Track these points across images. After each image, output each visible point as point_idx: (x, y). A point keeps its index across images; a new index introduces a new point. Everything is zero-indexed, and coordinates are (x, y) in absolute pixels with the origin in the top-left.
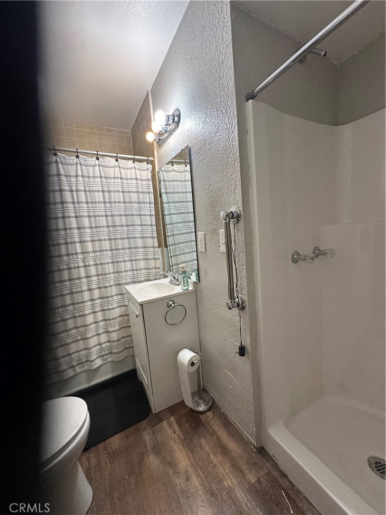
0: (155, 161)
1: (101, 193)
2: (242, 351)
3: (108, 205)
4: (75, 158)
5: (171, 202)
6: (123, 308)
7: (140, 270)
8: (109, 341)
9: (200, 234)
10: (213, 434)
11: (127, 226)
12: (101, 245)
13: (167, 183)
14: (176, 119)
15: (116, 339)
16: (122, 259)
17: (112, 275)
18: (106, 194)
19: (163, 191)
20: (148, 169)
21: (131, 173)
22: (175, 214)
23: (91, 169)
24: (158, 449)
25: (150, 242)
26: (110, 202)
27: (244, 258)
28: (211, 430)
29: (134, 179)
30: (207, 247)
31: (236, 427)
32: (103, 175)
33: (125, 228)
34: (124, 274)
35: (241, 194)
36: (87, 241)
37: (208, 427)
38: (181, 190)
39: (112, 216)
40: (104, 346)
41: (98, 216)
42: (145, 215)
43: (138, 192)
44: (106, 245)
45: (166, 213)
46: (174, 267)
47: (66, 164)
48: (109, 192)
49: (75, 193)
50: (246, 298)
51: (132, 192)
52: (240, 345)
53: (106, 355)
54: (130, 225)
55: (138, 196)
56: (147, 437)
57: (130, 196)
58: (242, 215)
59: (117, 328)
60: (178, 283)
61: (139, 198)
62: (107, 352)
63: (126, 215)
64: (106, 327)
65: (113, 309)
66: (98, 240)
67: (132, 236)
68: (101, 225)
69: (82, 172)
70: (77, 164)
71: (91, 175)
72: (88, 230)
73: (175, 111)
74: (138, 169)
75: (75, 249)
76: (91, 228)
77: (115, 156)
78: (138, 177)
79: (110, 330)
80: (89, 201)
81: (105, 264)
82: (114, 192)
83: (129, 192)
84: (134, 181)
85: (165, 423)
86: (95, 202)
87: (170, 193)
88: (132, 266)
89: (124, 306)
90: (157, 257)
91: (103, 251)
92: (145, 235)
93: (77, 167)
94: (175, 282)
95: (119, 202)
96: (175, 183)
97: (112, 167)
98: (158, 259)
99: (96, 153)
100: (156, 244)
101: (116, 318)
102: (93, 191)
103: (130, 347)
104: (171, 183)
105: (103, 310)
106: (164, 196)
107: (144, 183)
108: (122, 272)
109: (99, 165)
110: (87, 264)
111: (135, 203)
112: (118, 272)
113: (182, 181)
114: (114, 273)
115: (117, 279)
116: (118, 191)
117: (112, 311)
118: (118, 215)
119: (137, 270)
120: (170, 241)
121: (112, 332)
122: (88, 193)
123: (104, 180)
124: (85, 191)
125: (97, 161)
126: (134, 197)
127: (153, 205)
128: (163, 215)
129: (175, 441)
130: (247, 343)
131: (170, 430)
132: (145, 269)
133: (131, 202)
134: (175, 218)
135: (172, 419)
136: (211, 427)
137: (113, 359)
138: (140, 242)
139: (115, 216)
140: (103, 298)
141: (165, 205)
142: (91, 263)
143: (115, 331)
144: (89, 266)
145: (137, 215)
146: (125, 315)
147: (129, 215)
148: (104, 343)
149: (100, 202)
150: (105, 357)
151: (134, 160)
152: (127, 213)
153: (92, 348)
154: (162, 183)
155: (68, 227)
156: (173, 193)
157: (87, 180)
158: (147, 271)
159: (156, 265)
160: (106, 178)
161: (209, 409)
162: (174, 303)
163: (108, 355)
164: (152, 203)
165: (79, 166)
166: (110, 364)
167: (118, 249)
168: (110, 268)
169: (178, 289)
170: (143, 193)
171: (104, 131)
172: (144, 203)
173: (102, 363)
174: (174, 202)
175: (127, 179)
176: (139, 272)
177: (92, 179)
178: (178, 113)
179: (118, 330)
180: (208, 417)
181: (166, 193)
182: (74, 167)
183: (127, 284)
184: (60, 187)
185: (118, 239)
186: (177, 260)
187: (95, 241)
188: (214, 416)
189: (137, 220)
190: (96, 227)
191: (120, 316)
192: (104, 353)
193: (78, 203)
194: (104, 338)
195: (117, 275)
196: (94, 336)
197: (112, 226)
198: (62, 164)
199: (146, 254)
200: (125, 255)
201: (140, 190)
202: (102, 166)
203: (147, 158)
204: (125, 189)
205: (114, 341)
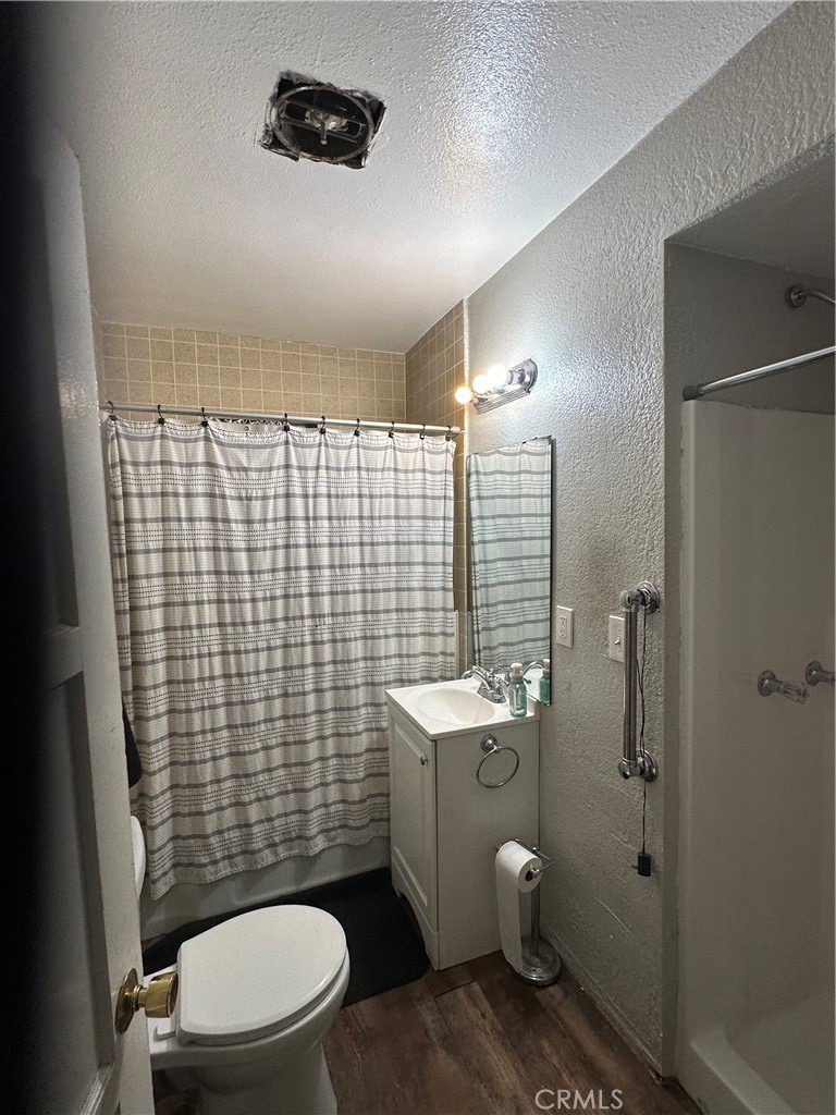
0: (463, 435)
1: (356, 500)
2: (645, 865)
3: (366, 523)
4: (318, 433)
5: (487, 518)
6: (375, 734)
7: (414, 656)
8: (344, 801)
9: (563, 611)
10: (567, 1034)
11: (397, 564)
12: (346, 603)
13: (482, 477)
14: (527, 379)
15: (357, 799)
16: (382, 633)
17: (361, 664)
18: (366, 501)
19: (473, 494)
20: (447, 451)
21: (415, 460)
22: (495, 541)
23: (344, 453)
24: (454, 1042)
25: (438, 599)
26: (372, 518)
27: (662, 682)
28: (560, 1025)
29: (419, 470)
30: (576, 640)
31: (616, 1028)
32: (363, 465)
33: (394, 569)
34: (383, 663)
35: (663, 564)
36: (323, 594)
37: (554, 1016)
38: (508, 492)
39: (372, 544)
40: (333, 809)
41: (347, 545)
42: (433, 543)
43: (424, 497)
44: (356, 602)
45: (476, 539)
46: (482, 654)
47: (303, 446)
48: (371, 497)
49: (311, 500)
50: (659, 759)
51: (413, 497)
52: (641, 850)
53: (335, 829)
54: (404, 564)
55: (424, 503)
56: (428, 1016)
57: (409, 505)
58: (663, 602)
59: (361, 775)
60: (498, 697)
61: (425, 508)
62: (337, 823)
63: (397, 543)
64: (341, 769)
65: (358, 734)
66: (343, 593)
67: (405, 585)
68: (351, 563)
69: (327, 461)
70: (320, 445)
71: (343, 466)
72: (326, 572)
73: (526, 362)
74: (429, 452)
75: (301, 609)
76: (332, 567)
77: (388, 428)
78: (428, 467)
79: (348, 777)
80: (334, 514)
81: (350, 640)
82: (381, 496)
83: (408, 497)
84: (419, 475)
85: (461, 992)
86: (345, 518)
87: (487, 498)
88: (400, 646)
89: (377, 729)
90: (449, 631)
91: (349, 614)
92: (430, 585)
93: (319, 451)
94: (492, 692)
95: (387, 517)
96: (498, 477)
97: (380, 449)
98: (453, 634)
99: (356, 422)
100: (451, 605)
101: (361, 754)
102: (343, 496)
103: (381, 820)
104: (491, 478)
105: (338, 735)
106: (475, 504)
107: (438, 478)
108: (380, 658)
109: (358, 446)
110: (319, 638)
111: (418, 517)
112: (372, 658)
113: (512, 473)
114: (365, 659)
115: (370, 672)
116: (387, 496)
117: (355, 738)
118: (383, 544)
119: (408, 656)
120: (479, 597)
121: (352, 782)
122: (333, 500)
123: (364, 474)
124: (329, 496)
125: (356, 437)
126: (416, 506)
127: (451, 524)
128: (470, 544)
129: (485, 1031)
130: (657, 850)
131: (473, 1010)
132: (424, 654)
133: (409, 518)
134: (494, 550)
135: (476, 987)
136: (560, 1018)
137: (348, 841)
138: (418, 599)
139: (378, 544)
140: (341, 709)
141: (476, 523)
142: (326, 637)
143: (357, 781)
144: (322, 643)
145: (418, 543)
146: (378, 750)
147: (404, 543)
148: (334, 803)
149: (354, 518)
150: (333, 833)
151: (422, 433)
152: (401, 539)
153: (311, 811)
154: (473, 478)
155: (292, 565)
156: (493, 497)
157: (333, 474)
158: (427, 659)
159: (446, 648)
160: (368, 470)
161: (555, 981)
162: (495, 742)
163: (339, 831)
164: (449, 519)
165: (323, 448)
166: (339, 850)
167: (377, 612)
168: (357, 649)
169: (502, 713)
170: (433, 498)
171: (354, 356)
172: (434, 518)
173: (326, 845)
174: (493, 517)
175: (406, 471)
176: (412, 660)
177: (343, 473)
178: (532, 367)
179: (363, 780)
180: (553, 997)
181: (479, 498)
182: (316, 450)
183: (387, 683)
184: (288, 490)
185: (378, 591)
186: (489, 640)
187: (337, 593)
188: (566, 996)
189: (417, 553)
190: (341, 567)
191: (367, 750)
192: (331, 825)
193: (315, 518)
194: (333, 793)
195: (369, 663)
196: (316, 787)
197: (370, 565)
198: (295, 445)
199: (429, 622)
200: (388, 624)
201: (429, 493)
202: (364, 448)
203: (447, 429)
204: (401, 492)
205: (354, 803)
